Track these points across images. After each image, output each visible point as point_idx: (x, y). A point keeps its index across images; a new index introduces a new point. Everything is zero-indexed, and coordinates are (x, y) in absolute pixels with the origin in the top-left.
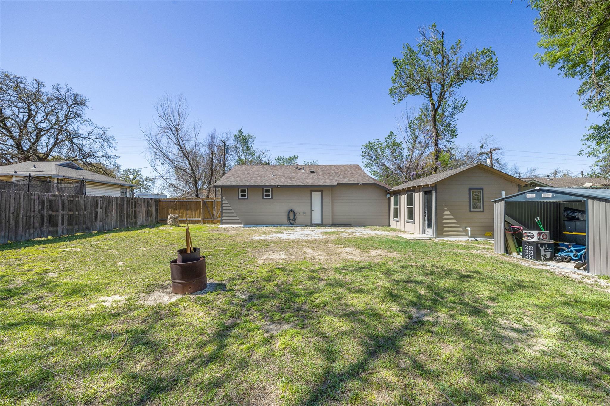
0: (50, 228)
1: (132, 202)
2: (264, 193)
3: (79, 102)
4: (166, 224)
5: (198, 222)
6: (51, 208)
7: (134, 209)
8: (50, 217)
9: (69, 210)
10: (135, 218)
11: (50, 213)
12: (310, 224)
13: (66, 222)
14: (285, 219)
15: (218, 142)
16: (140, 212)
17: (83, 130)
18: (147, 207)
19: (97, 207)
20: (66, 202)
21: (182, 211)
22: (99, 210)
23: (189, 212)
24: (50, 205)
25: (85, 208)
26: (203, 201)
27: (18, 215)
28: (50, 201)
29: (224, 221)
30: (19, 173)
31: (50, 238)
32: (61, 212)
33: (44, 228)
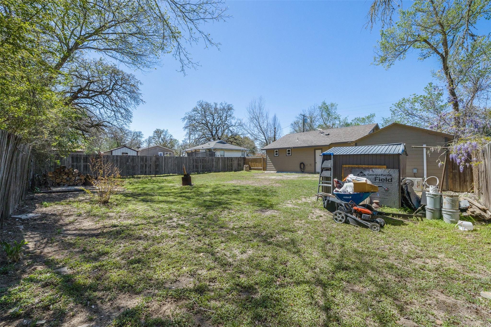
0: (196, 170)
1: (230, 160)
2: (287, 152)
3: (230, 109)
4: (243, 170)
5: (260, 169)
6: (196, 162)
7: (231, 162)
8: (196, 165)
9: (203, 163)
10: (231, 167)
11: (196, 164)
12: (314, 172)
13: (201, 168)
14: (298, 169)
15: (298, 116)
16: (234, 164)
17: (233, 122)
18: (238, 161)
19: (213, 162)
20: (201, 160)
21: (254, 163)
22: (214, 163)
23: (257, 164)
24: (196, 161)
25: (208, 162)
26: (263, 158)
27: (186, 165)
28: (196, 160)
29: (268, 169)
30: (204, 148)
31: (196, 173)
32: (200, 164)
33: (194, 170)
